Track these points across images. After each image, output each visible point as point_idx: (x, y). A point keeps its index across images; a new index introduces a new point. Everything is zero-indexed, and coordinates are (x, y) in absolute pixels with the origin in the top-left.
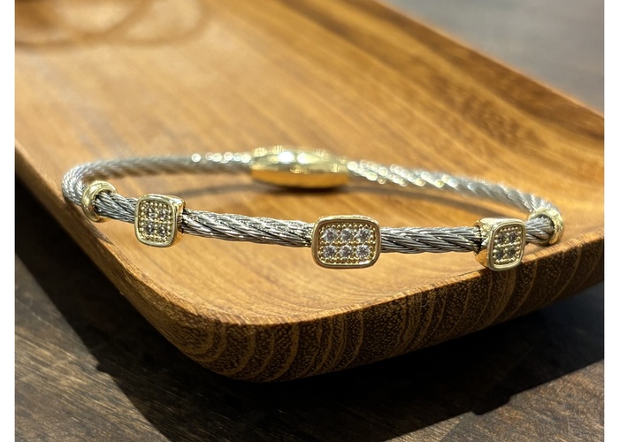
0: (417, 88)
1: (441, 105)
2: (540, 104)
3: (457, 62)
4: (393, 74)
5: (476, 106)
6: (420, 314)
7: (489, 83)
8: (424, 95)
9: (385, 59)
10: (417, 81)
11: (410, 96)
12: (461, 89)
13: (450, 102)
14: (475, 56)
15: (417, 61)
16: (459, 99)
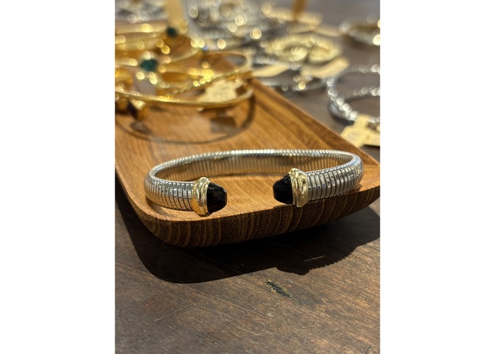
0: (291, 134)
1: (299, 142)
2: (335, 143)
3: (307, 124)
4: (284, 128)
5: (312, 142)
6: (247, 222)
7: (318, 133)
8: (294, 138)
9: (282, 122)
10: (293, 132)
11: (289, 138)
12: (308, 136)
13: (303, 141)
14: (314, 122)
15: (293, 123)
16: (306, 140)
